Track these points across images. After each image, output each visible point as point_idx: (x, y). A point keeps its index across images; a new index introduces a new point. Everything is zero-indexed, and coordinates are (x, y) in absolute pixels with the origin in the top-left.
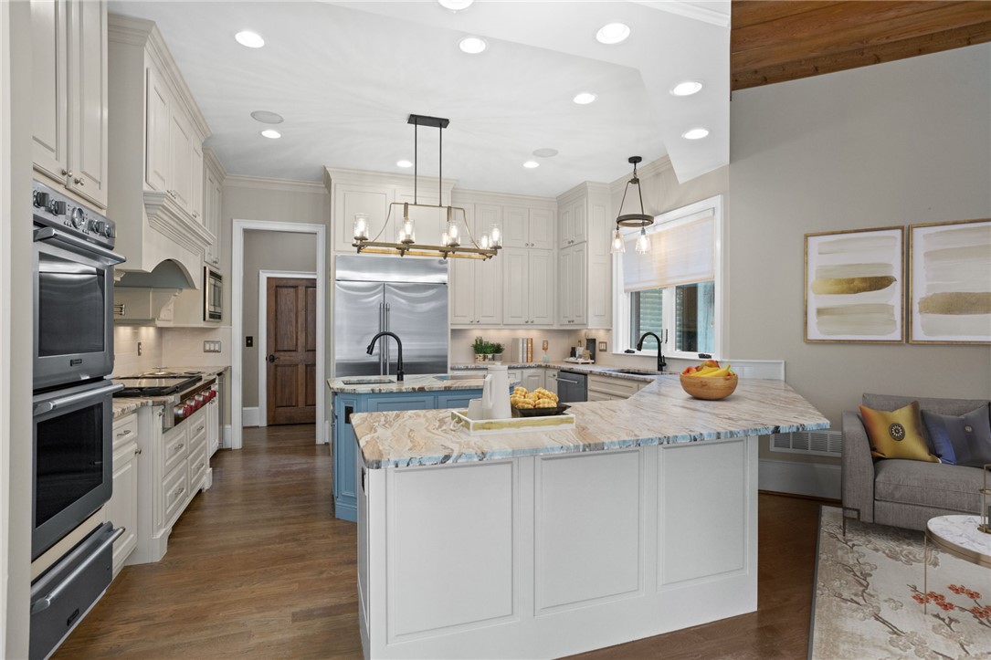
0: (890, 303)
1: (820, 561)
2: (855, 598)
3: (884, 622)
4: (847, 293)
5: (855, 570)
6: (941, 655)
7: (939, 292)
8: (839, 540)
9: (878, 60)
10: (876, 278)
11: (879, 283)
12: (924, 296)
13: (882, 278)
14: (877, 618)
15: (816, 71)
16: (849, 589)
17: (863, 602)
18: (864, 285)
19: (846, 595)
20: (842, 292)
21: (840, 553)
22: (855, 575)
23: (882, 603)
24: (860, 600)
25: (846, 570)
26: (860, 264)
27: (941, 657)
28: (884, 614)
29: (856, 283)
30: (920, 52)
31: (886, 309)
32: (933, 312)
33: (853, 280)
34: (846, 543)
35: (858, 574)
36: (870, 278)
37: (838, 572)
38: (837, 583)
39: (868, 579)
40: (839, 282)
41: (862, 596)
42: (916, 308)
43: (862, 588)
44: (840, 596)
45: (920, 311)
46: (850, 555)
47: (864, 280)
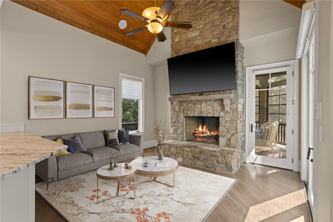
0: (60, 106)
1: (55, 207)
2: (79, 212)
3: (93, 213)
4: (46, 101)
5: (68, 202)
6: (112, 212)
7: (74, 103)
8: (52, 195)
9: (59, 19)
10: (56, 97)
11: (57, 99)
12: (70, 104)
13: (58, 97)
14: (91, 213)
15: (37, 10)
16: (74, 210)
17: (82, 212)
18: (52, 99)
19: (76, 213)
20: (44, 101)
21: (57, 199)
22: (70, 204)
23: (86, 207)
24: (80, 211)
25: (66, 204)
26: (51, 91)
27: (113, 212)
28: (91, 211)
29: (49, 98)
30: (71, 24)
31: (59, 107)
32: (72, 109)
33: (48, 97)
34: (55, 195)
35: (70, 203)
36: (54, 97)
37: (65, 207)
38: (69, 211)
39: (74, 202)
40: (43, 97)
41: (80, 209)
42: (68, 107)
43: (77, 207)
44: (74, 215)
45: (69, 109)
46: (61, 198)
47: (52, 97)
